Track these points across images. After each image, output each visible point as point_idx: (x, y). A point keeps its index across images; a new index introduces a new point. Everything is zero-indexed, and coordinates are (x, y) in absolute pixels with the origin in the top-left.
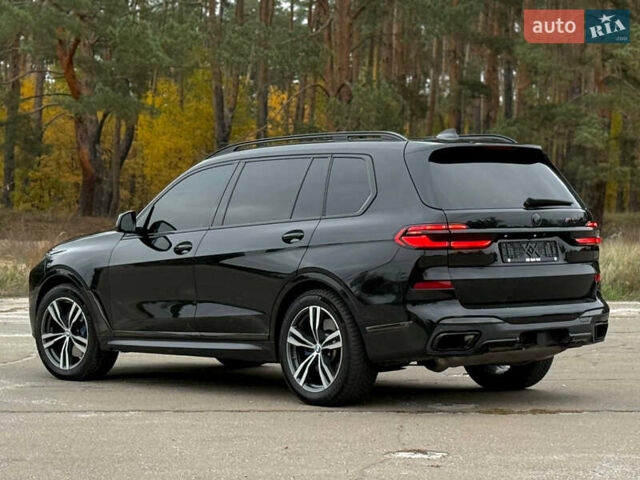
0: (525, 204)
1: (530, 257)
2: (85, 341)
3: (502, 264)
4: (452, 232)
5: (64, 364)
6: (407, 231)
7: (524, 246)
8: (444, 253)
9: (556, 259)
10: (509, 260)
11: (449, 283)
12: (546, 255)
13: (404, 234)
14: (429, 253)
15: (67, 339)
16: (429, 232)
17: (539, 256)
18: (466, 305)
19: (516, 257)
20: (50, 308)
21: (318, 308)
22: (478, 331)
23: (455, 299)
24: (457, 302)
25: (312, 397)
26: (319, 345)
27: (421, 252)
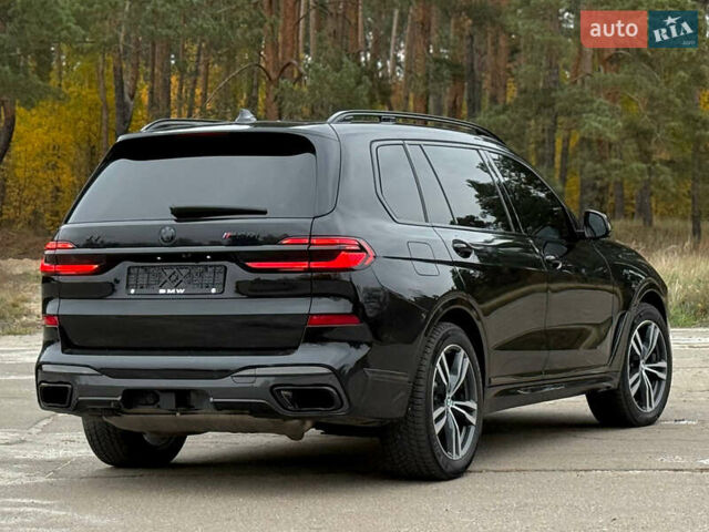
1: (168, 287)
9: (214, 291)
10: (133, 291)
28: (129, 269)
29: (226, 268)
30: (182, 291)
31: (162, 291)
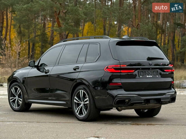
0: (147, 59)
1: (148, 75)
2: (21, 100)
3: (138, 78)
4: (122, 67)
5: (16, 107)
6: (108, 67)
7: (147, 72)
8: (119, 74)
9: (157, 76)
10: (141, 76)
11: (121, 83)
12: (154, 75)
13: (107, 68)
14: (114, 74)
15: (17, 99)
16: (114, 67)
17: (151, 75)
18: (126, 90)
19: (143, 75)
20: (12, 90)
21: (82, 91)
22: (130, 99)
23: (122, 88)
24: (123, 89)
25: (80, 118)
26: (83, 103)
27: (112, 74)
28: (138, 71)
29: (157, 71)
30: (151, 76)
31: (147, 76)
